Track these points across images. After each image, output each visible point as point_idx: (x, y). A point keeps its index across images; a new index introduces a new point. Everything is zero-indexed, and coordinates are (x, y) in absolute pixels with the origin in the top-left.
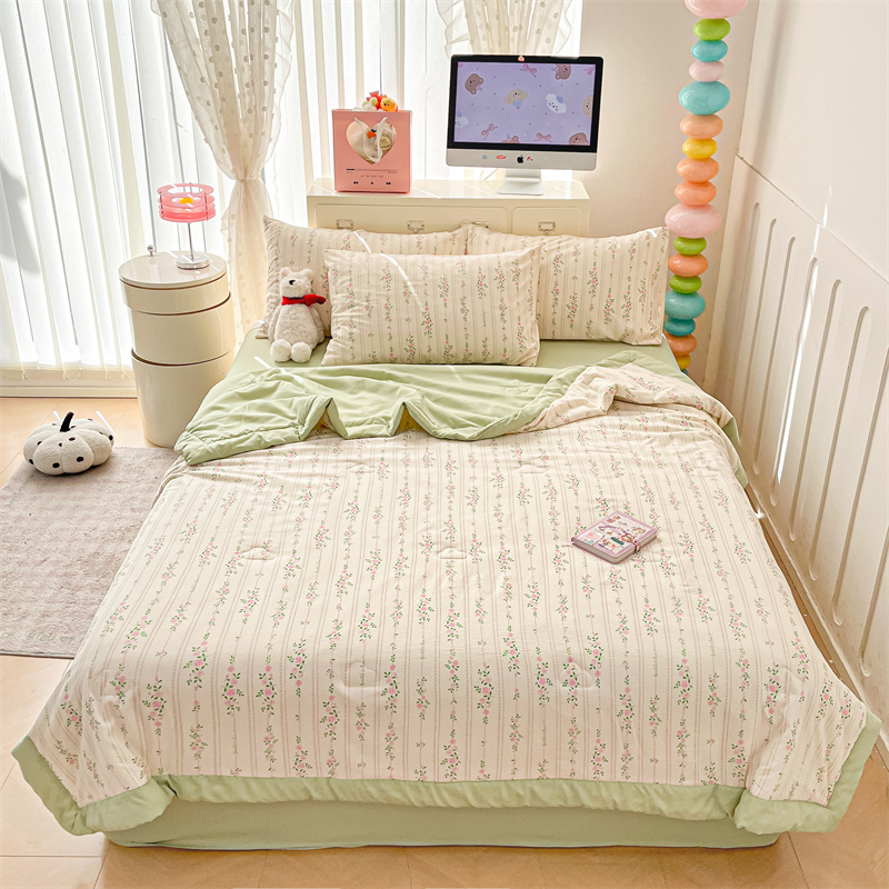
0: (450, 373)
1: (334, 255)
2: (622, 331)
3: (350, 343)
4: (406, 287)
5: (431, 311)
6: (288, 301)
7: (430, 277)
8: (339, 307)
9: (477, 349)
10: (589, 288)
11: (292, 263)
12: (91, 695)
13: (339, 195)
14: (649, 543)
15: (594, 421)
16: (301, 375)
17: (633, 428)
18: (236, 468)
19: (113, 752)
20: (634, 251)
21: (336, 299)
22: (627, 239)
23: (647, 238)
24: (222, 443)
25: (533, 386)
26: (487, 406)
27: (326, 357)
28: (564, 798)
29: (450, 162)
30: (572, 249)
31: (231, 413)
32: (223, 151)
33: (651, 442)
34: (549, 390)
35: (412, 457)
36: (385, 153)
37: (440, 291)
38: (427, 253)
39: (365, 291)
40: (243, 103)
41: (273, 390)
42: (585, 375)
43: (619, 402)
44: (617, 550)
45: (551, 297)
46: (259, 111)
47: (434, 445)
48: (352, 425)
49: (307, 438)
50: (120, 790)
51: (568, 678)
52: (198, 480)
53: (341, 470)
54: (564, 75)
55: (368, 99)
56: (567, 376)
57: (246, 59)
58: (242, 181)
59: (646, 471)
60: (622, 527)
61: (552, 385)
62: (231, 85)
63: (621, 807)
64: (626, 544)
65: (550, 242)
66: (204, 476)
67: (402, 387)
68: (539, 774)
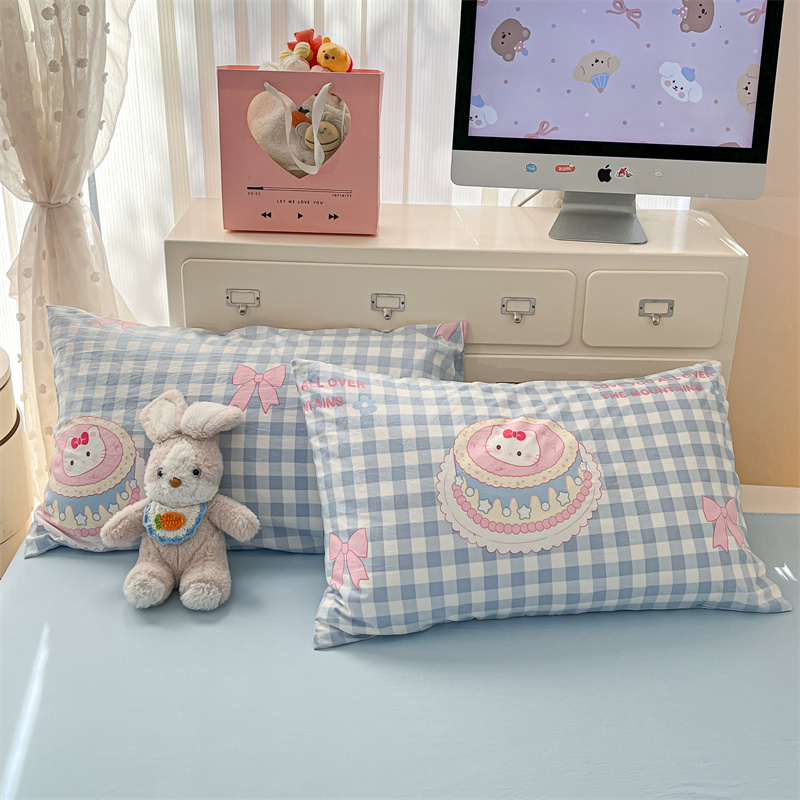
29: (459, 177)
32: (4, 146)
36: (329, 154)
40: (41, 50)
54: (699, 23)
55: (291, 46)
58: (43, 204)
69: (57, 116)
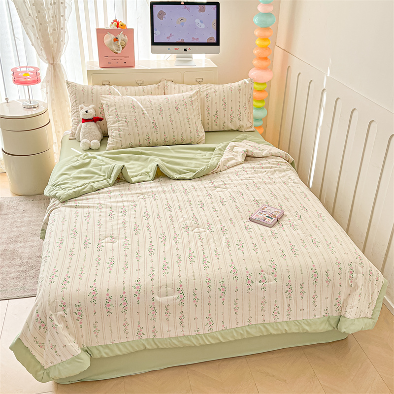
0: (169, 149)
1: (106, 98)
2: (238, 126)
3: (120, 139)
4: (143, 111)
5: (156, 121)
6: (84, 121)
7: (154, 106)
8: (112, 122)
9: (178, 138)
10: (222, 107)
11: (84, 102)
12: (51, 313)
13: (102, 69)
14: (281, 217)
15: (240, 166)
16: (100, 155)
17: (258, 168)
18: (84, 201)
19: (65, 339)
20: (240, 90)
21: (109, 118)
22: (236, 84)
23: (245, 83)
24: (75, 190)
25: (208, 153)
26: (192, 163)
27: (108, 146)
28: (262, 332)
29: (153, 52)
30: (213, 90)
31: (72, 176)
32: (41, 50)
33: (267, 174)
34: (216, 154)
35: (166, 189)
36: (123, 48)
37: (159, 112)
38: (148, 94)
39: (124, 114)
41: (88, 164)
42: (230, 146)
43: (249, 157)
44: (271, 221)
45: (206, 112)
46: (59, 30)
47: (174, 183)
48: (133, 176)
49: (113, 185)
50: (69, 357)
51: (262, 279)
52: (68, 209)
53: (135, 198)
54: (202, 11)
55: (112, 23)
56: (222, 147)
57: (51, 4)
58: (52, 64)
59: (270, 186)
60: (269, 211)
61: (216, 152)
62: (44, 17)
63: (289, 332)
64: (274, 219)
65: (203, 87)
66: (70, 207)
67: (151, 157)
68: (248, 323)
69: (55, 42)
